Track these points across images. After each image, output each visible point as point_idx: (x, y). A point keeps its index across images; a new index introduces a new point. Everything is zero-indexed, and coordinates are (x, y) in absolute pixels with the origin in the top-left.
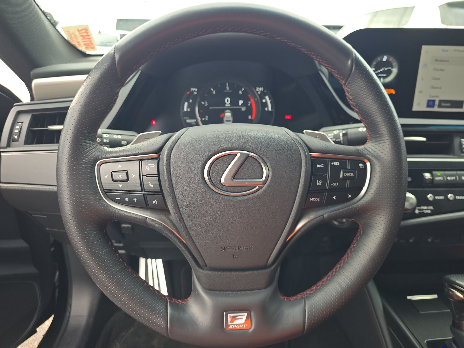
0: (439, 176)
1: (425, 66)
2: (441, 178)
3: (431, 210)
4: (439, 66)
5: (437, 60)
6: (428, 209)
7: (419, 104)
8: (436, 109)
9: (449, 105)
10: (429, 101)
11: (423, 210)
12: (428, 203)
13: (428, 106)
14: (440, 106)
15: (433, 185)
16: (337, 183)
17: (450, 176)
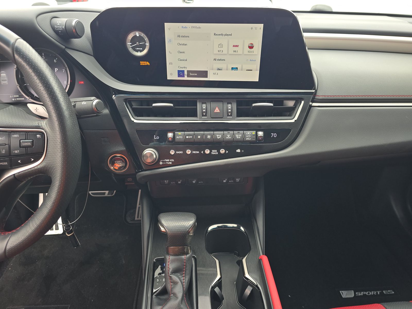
0: (180, 135)
1: (170, 41)
2: (181, 137)
3: (172, 162)
4: (182, 41)
5: (179, 36)
6: (170, 161)
7: (171, 74)
8: (186, 78)
9: (196, 74)
10: (179, 71)
11: (166, 162)
12: (171, 157)
13: (179, 76)
14: (188, 76)
15: (174, 143)
16: (18, 151)
17: (188, 135)
